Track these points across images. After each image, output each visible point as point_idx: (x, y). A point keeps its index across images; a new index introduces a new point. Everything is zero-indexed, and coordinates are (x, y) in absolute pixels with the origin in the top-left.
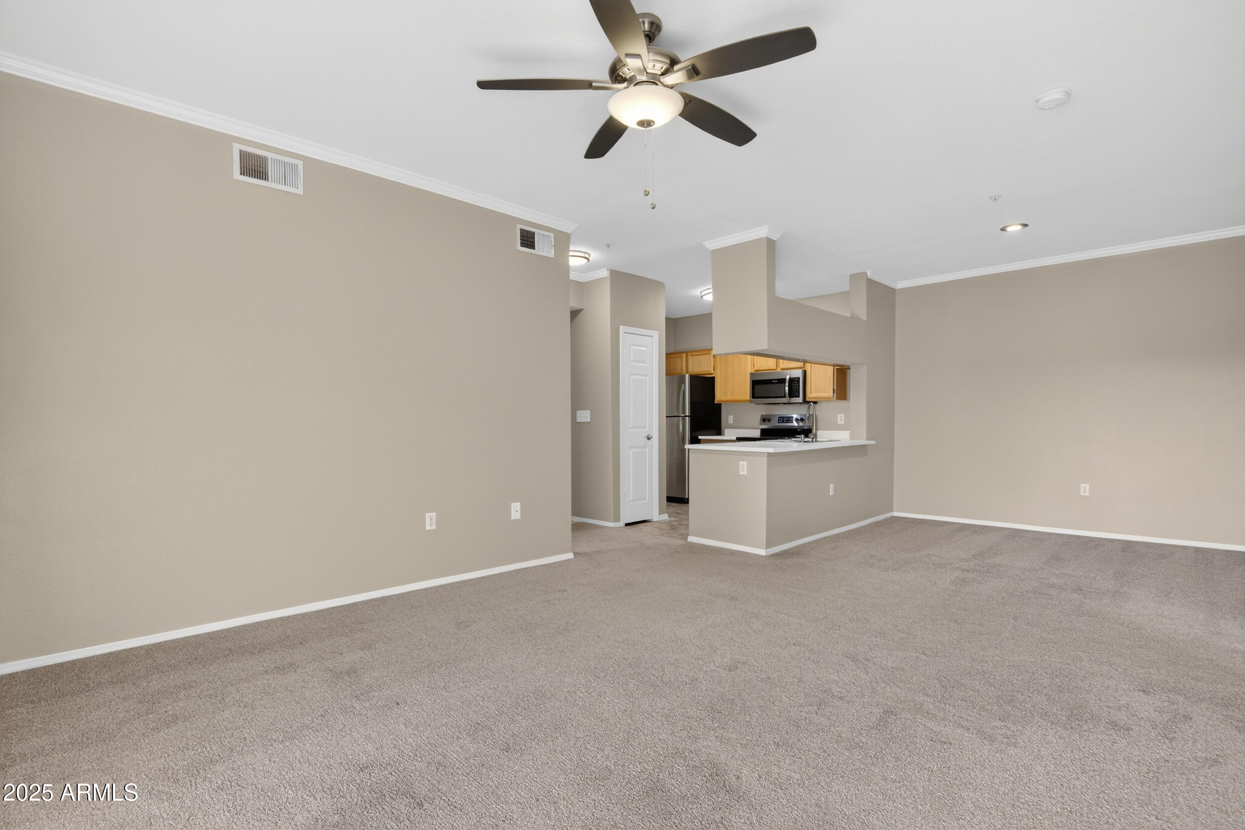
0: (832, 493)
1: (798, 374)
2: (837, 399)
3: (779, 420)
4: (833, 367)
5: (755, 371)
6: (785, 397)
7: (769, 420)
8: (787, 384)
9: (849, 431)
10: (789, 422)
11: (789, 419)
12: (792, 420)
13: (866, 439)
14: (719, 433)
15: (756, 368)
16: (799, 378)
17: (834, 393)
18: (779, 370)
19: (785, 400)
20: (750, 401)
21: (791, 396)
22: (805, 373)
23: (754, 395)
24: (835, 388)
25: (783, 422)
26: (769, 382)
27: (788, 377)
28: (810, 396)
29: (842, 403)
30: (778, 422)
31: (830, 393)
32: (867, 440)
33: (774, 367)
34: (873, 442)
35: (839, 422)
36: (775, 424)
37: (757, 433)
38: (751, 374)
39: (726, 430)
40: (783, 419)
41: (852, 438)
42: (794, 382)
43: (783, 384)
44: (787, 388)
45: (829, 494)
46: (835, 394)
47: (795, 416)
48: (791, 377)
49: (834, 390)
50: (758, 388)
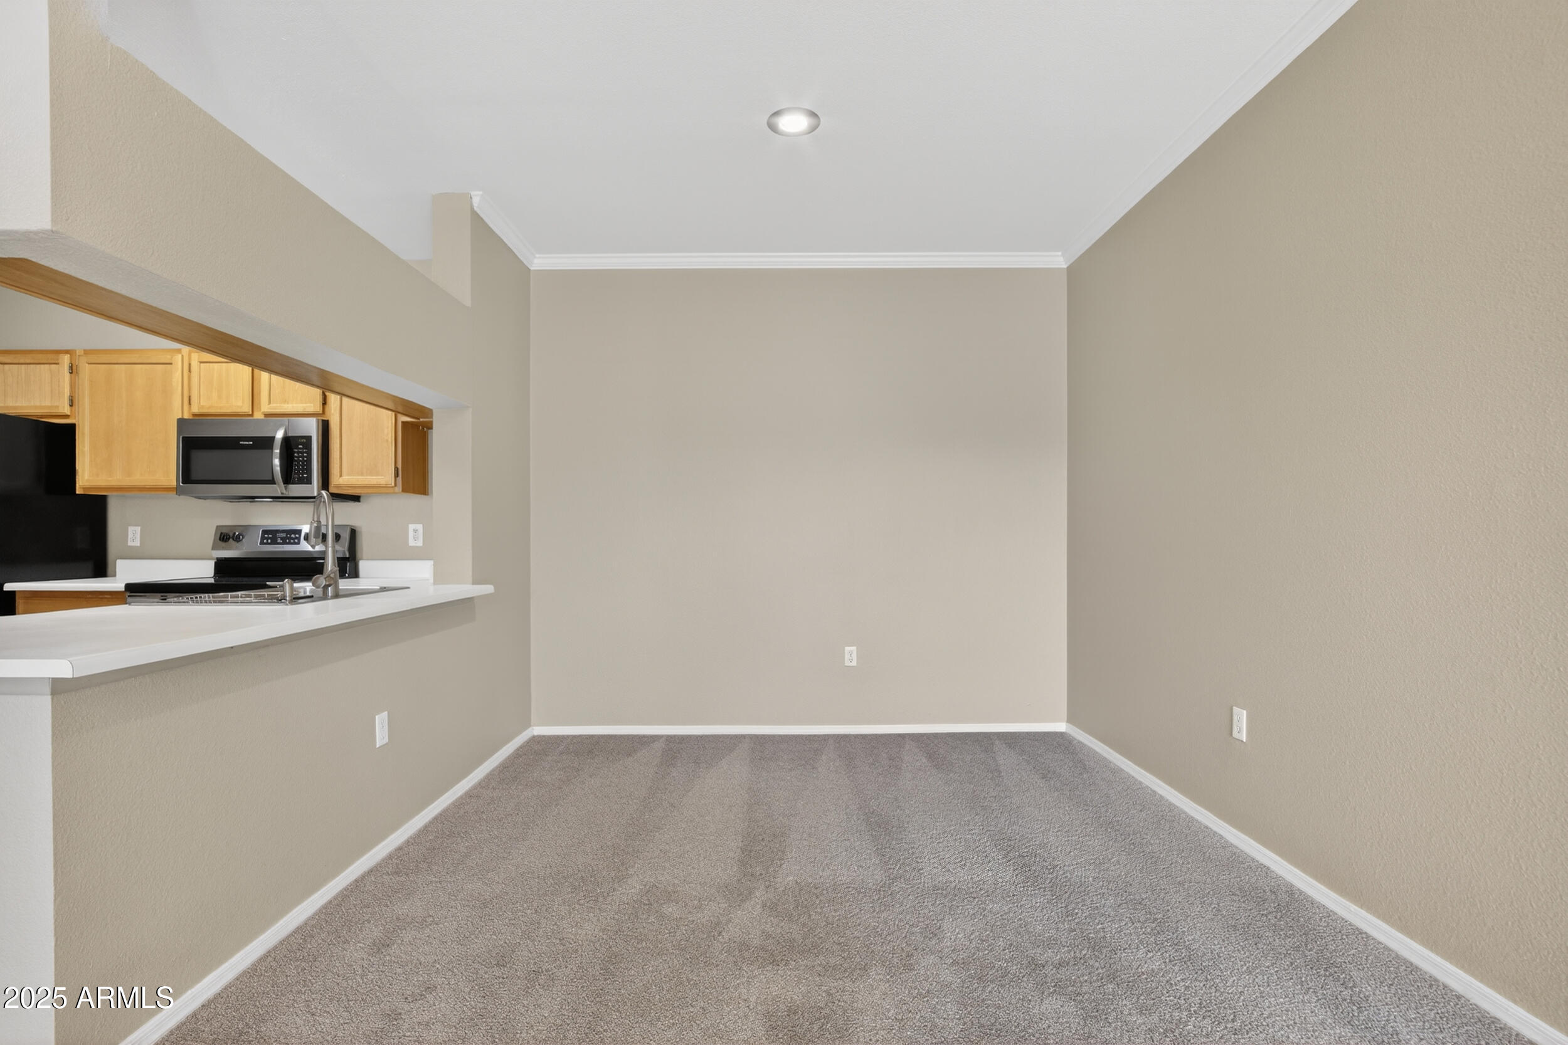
0: (381, 737)
1: (310, 427)
2: (404, 490)
3: (263, 538)
4: (393, 413)
5: (194, 415)
6: (272, 482)
7: (237, 539)
8: (277, 451)
9: (431, 563)
10: (289, 543)
11: (292, 535)
12: (299, 539)
13: (470, 579)
14: (101, 570)
15: (195, 409)
16: (309, 438)
17: (397, 475)
18: (258, 415)
19: (278, 489)
20: (178, 491)
21: (288, 479)
22: (325, 427)
23: (188, 476)
24: (400, 466)
25: (274, 542)
26: (231, 444)
27: (280, 435)
28: (341, 479)
29: (414, 501)
30: (262, 543)
31: (386, 476)
32: (475, 582)
33: (247, 409)
34: (489, 589)
35: (412, 543)
36: (251, 547)
37: (204, 571)
38: (181, 422)
39: (119, 562)
40: (271, 535)
41: (439, 578)
42: (293, 447)
43: (271, 451)
44: (277, 462)
45: (376, 745)
46: (400, 479)
47: (306, 529)
48: (290, 434)
49: (396, 469)
50: (201, 457)
